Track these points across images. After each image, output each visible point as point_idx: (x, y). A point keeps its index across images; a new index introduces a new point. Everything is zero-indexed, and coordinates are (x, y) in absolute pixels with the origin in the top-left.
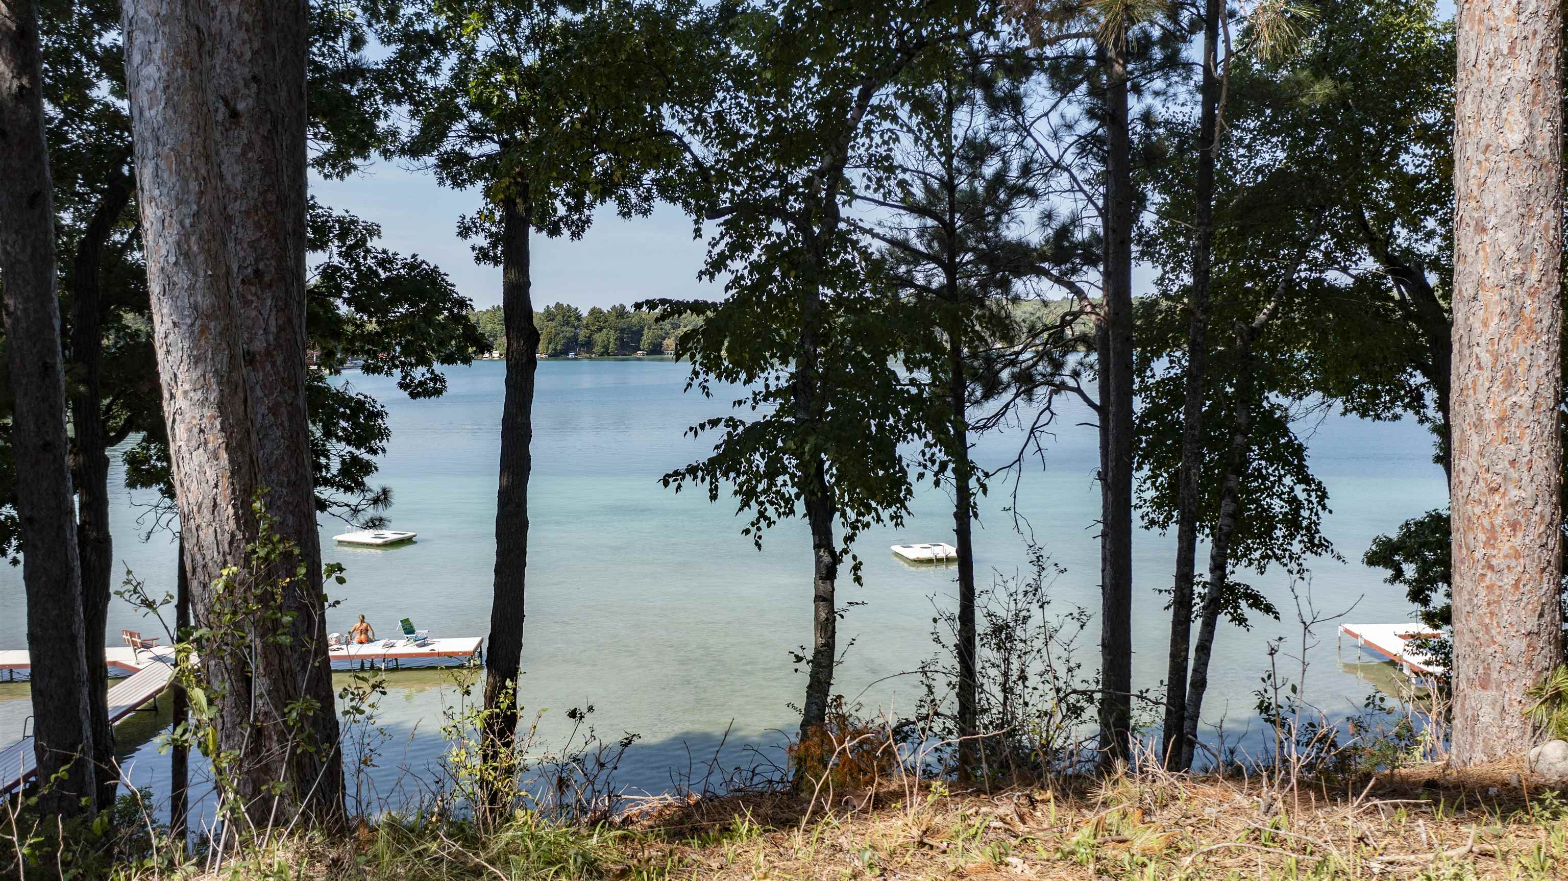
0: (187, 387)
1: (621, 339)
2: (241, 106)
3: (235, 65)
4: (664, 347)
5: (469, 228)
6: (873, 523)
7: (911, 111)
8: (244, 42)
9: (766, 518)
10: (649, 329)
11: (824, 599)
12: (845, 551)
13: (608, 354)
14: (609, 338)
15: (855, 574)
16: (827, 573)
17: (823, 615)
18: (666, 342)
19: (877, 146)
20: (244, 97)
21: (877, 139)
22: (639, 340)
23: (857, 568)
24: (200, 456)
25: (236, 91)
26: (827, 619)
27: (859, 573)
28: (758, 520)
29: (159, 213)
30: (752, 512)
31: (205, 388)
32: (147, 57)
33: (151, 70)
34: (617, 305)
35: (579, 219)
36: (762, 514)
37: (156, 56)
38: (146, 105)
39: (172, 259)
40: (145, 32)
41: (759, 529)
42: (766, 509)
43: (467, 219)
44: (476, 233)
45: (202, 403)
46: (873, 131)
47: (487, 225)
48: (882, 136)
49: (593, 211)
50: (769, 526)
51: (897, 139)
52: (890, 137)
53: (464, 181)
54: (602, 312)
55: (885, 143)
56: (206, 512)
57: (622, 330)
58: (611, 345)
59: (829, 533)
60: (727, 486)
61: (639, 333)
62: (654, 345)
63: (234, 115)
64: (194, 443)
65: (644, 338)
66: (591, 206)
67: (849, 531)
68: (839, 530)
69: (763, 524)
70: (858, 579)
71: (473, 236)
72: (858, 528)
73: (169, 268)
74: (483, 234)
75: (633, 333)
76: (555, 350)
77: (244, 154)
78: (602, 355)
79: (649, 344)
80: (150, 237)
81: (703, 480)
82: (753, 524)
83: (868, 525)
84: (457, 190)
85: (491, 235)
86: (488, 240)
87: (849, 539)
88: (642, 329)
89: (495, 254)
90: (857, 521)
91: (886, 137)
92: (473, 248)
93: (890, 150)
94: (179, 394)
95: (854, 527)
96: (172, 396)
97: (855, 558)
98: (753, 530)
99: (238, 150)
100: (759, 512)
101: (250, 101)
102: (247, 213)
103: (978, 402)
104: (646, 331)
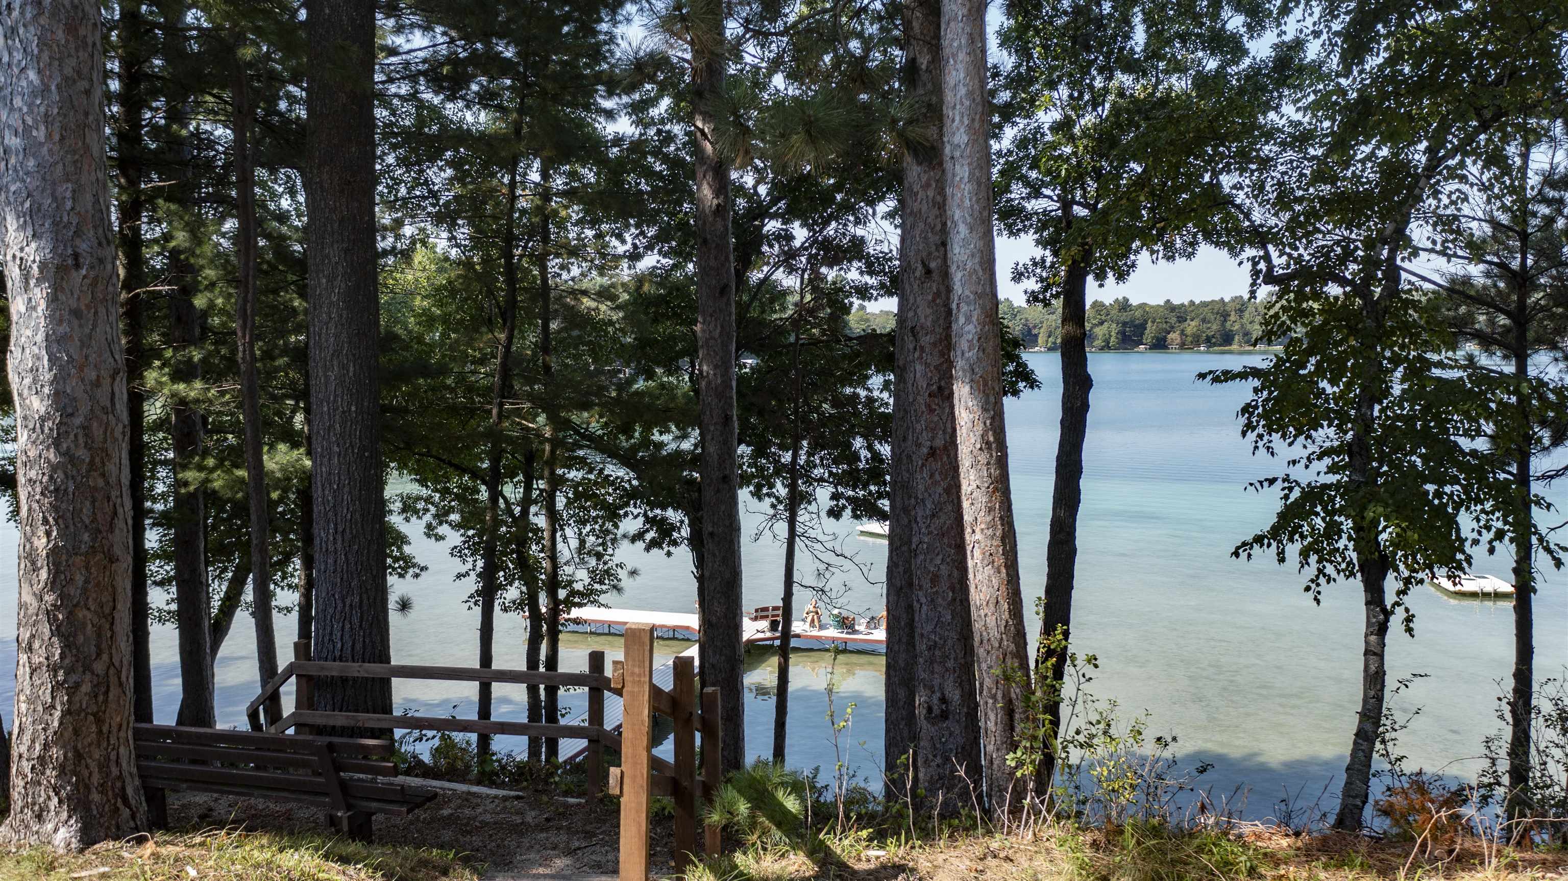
0: (983, 526)
1: (1123, 333)
2: (933, 265)
3: (930, 235)
4: (1169, 341)
5: (1022, 274)
6: (1427, 580)
7: (1483, 167)
8: (936, 217)
9: (1325, 575)
10: (1153, 322)
11: (1375, 654)
12: (1397, 604)
13: (1109, 348)
14: (1110, 332)
15: (1407, 625)
16: (1379, 629)
17: (1373, 668)
18: (1170, 336)
19: (1446, 207)
20: (935, 258)
21: (1445, 200)
22: (1142, 334)
23: (1409, 619)
24: (989, 570)
25: (930, 254)
26: (1377, 673)
27: (1411, 625)
28: (1317, 577)
29: (971, 416)
30: (1311, 570)
31: (994, 526)
32: (968, 319)
33: (970, 327)
34: (1120, 298)
35: (1125, 264)
36: (1320, 571)
37: (974, 319)
38: (966, 349)
39: (978, 446)
40: (968, 304)
41: (1318, 585)
42: (1324, 567)
43: (1021, 265)
44: (1028, 277)
45: (993, 537)
46: (1441, 193)
47: (1038, 271)
48: (1449, 196)
49: (1139, 256)
50: (1328, 582)
51: (1466, 199)
52: (1458, 197)
53: (1019, 230)
54: (1104, 305)
55: (1453, 203)
56: (991, 606)
57: (1125, 324)
58: (1112, 339)
59: (1381, 591)
60: (1293, 550)
61: (1142, 327)
62: (1158, 339)
63: (928, 272)
64: (986, 562)
65: (1147, 332)
66: (1137, 252)
67: (1401, 585)
68: (1391, 584)
69: (1322, 580)
70: (1409, 630)
71: (1025, 280)
72: (1411, 583)
73: (976, 452)
74: (1034, 279)
75: (1135, 326)
76: (1055, 343)
77: (934, 300)
78: (1102, 349)
79: (1153, 338)
80: (964, 430)
81: (1269, 545)
82: (1312, 581)
83: (1421, 581)
84: (1013, 238)
85: (1042, 280)
86: (1039, 285)
87: (1402, 592)
88: (1146, 322)
89: (1045, 297)
90: (1411, 577)
91: (1454, 197)
92: (1026, 292)
93: (1459, 210)
94: (978, 530)
95: (1407, 581)
96: (974, 532)
97: (1407, 610)
98: (1313, 586)
99: (930, 298)
100: (1318, 569)
101: (939, 261)
102: (934, 344)
103: (1545, 449)
104: (1149, 324)
